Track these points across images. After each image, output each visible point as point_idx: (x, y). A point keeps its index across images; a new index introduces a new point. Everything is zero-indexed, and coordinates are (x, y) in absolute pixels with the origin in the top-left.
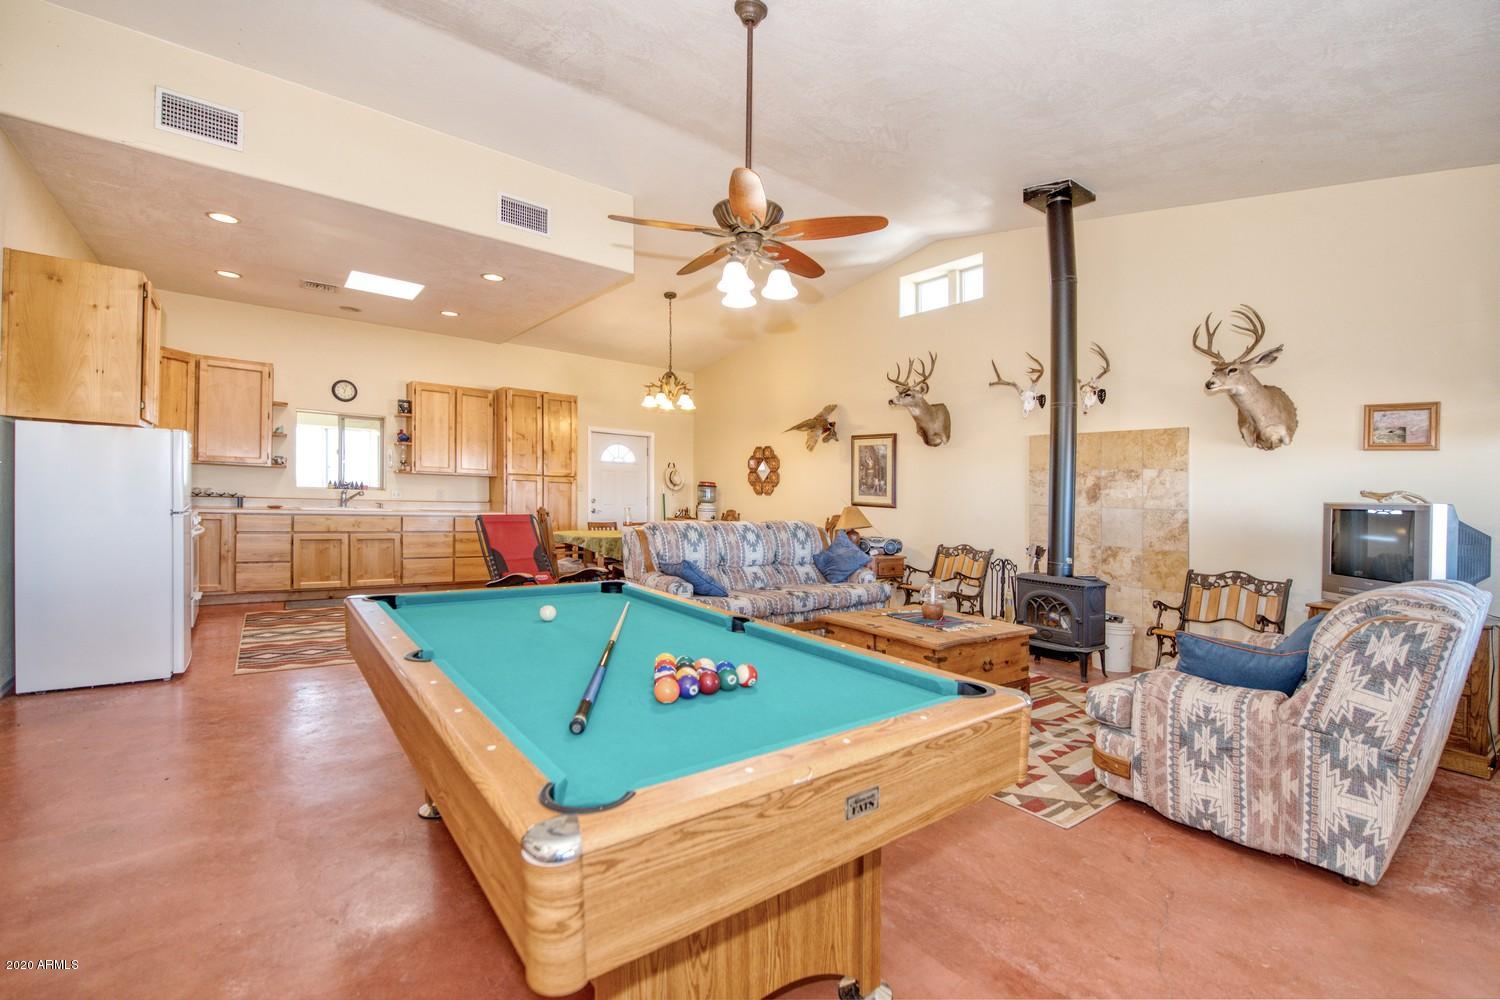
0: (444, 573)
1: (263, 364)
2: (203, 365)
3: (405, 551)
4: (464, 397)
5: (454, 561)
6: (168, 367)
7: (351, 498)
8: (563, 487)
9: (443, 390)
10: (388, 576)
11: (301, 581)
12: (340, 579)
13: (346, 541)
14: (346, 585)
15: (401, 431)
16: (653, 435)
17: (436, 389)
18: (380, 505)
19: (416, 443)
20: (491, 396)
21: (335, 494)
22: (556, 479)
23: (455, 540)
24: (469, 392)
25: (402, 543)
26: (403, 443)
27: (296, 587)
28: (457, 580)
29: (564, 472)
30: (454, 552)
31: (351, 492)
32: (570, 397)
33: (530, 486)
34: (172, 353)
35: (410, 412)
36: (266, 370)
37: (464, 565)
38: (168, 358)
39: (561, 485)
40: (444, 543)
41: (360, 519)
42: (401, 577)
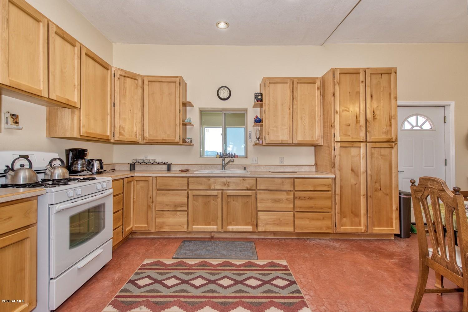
0: (287, 224)
1: (177, 77)
2: (146, 82)
3: (258, 205)
4: (299, 85)
5: (294, 215)
6: (124, 83)
7: (227, 163)
8: (385, 152)
9: (283, 81)
10: (247, 224)
11: (193, 225)
12: (217, 225)
13: (220, 196)
14: (220, 230)
15: (257, 116)
16: (453, 104)
17: (279, 81)
18: (245, 168)
19: (266, 122)
20: (318, 83)
21: (219, 161)
22: (378, 145)
23: (295, 198)
24: (303, 81)
25: (256, 198)
26: (258, 124)
27: (189, 230)
28: (296, 231)
29: (384, 137)
30: (294, 207)
31: (227, 160)
32: (391, 69)
33: (354, 151)
34: (126, 73)
35: (261, 101)
36: (178, 80)
37: (302, 218)
38: (125, 77)
39: (382, 149)
40: (287, 199)
41: (228, 180)
42: (257, 226)
